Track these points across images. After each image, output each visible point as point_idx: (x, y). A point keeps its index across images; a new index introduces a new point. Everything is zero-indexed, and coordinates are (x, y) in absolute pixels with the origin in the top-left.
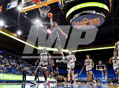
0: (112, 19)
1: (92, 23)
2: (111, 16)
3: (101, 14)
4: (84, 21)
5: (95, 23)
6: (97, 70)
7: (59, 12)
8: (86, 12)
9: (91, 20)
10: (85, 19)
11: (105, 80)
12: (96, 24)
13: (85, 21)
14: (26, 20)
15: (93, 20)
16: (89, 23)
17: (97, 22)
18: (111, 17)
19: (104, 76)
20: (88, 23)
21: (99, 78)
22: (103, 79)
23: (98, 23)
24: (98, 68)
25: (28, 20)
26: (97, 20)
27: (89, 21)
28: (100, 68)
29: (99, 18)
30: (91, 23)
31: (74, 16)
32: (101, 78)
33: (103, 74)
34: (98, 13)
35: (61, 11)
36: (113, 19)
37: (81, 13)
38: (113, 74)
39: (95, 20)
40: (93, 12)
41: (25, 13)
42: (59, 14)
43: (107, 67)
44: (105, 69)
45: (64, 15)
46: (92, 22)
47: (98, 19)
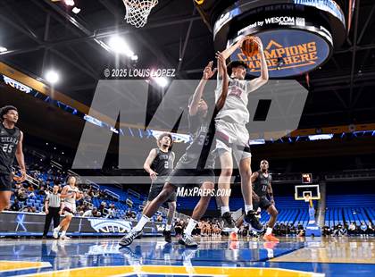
0: (350, 49)
1: (294, 58)
2: (348, 40)
3: (322, 31)
4: (269, 51)
5: (303, 58)
6: (296, 198)
7: (189, 15)
8: (278, 20)
9: (291, 48)
10: (273, 45)
11: (317, 228)
12: (303, 60)
13: (273, 51)
14: (76, 33)
15: (295, 47)
16: (285, 59)
17: (307, 56)
18: (350, 43)
19: (316, 215)
20: (280, 56)
21: (301, 222)
22: (311, 225)
23: (309, 58)
24: (300, 195)
25: (85, 35)
26: (308, 49)
27: (284, 52)
28: (306, 194)
29: (314, 43)
30: (289, 58)
31: (239, 32)
32: (306, 222)
33: (312, 210)
34: (313, 29)
35: (197, 12)
36: (354, 49)
37: (261, 23)
38: (340, 211)
39: (302, 48)
40: (297, 24)
41: (73, 7)
42: (192, 20)
43: (324, 190)
44: (319, 198)
45: (208, 25)
46: (292, 53)
47: (312, 46)
